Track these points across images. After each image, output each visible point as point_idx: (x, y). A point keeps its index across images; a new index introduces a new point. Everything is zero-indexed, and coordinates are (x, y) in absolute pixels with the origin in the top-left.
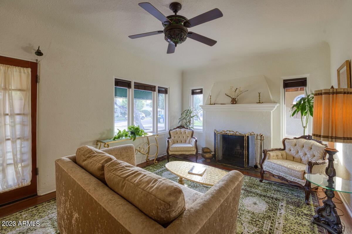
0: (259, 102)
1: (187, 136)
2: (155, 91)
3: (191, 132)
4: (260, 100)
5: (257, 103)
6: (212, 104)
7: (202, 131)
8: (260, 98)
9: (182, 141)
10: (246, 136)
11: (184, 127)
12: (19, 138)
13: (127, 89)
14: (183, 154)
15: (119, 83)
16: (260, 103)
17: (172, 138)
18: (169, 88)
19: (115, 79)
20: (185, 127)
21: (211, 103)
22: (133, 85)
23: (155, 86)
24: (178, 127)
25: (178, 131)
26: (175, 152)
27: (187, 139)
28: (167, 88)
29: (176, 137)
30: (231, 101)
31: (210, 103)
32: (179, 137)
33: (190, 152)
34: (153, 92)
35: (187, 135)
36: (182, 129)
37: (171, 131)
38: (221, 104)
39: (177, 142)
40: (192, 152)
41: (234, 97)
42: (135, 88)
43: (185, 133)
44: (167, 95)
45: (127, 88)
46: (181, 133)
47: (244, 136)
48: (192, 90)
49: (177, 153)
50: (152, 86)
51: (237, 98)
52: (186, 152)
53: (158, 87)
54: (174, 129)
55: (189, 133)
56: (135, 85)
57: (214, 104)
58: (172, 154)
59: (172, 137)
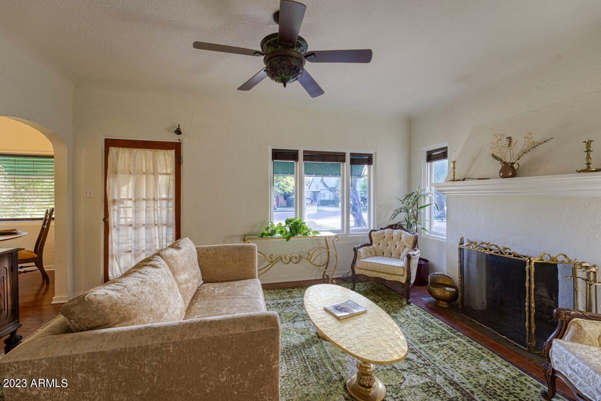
0: (585, 167)
1: (403, 246)
2: (344, 161)
3: (413, 239)
4: (588, 164)
5: (580, 172)
6: (459, 180)
7: (445, 238)
8: (588, 157)
9: (391, 254)
10: (533, 263)
11: (401, 227)
12: (165, 225)
13: (294, 163)
14: (381, 278)
15: (278, 155)
16: (588, 170)
17: (374, 245)
18: (376, 152)
19: (273, 150)
20: (405, 227)
21: (456, 179)
22: (301, 156)
23: (344, 153)
24: (391, 227)
25: (385, 234)
26: (365, 271)
27: (403, 250)
28: (372, 155)
29: (381, 245)
30: (501, 172)
31: (452, 178)
32: (388, 245)
33: (393, 276)
34: (341, 164)
35: (403, 243)
36: (395, 230)
37: (373, 233)
38: (479, 179)
39: (383, 253)
40: (398, 277)
41: (508, 160)
42: (304, 160)
43: (401, 238)
44: (372, 166)
45: (293, 161)
46: (392, 238)
47: (525, 262)
48: (428, 152)
49: (368, 274)
50: (337, 154)
51: (518, 161)
52: (387, 275)
53: (351, 154)
54: (382, 229)
55: (407, 240)
56: (304, 156)
57: (464, 180)
58: (360, 273)
59: (373, 243)
